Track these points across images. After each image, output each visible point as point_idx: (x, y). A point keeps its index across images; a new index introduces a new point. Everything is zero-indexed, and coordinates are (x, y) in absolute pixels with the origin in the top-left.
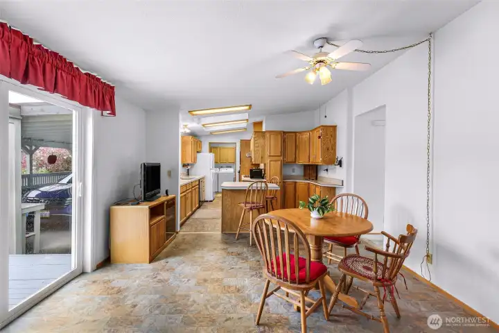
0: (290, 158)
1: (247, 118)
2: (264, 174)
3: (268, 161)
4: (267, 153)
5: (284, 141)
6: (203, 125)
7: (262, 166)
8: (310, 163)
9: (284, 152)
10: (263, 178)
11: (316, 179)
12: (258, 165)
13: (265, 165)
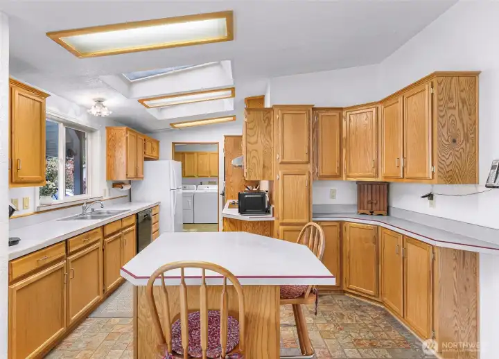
0: (328, 167)
1: (230, 83)
2: (270, 203)
3: (277, 174)
4: (277, 157)
5: (314, 129)
6: (141, 101)
7: (264, 186)
8: (380, 179)
9: (314, 155)
10: (267, 212)
11: (388, 214)
12: (257, 184)
13: (271, 183)
